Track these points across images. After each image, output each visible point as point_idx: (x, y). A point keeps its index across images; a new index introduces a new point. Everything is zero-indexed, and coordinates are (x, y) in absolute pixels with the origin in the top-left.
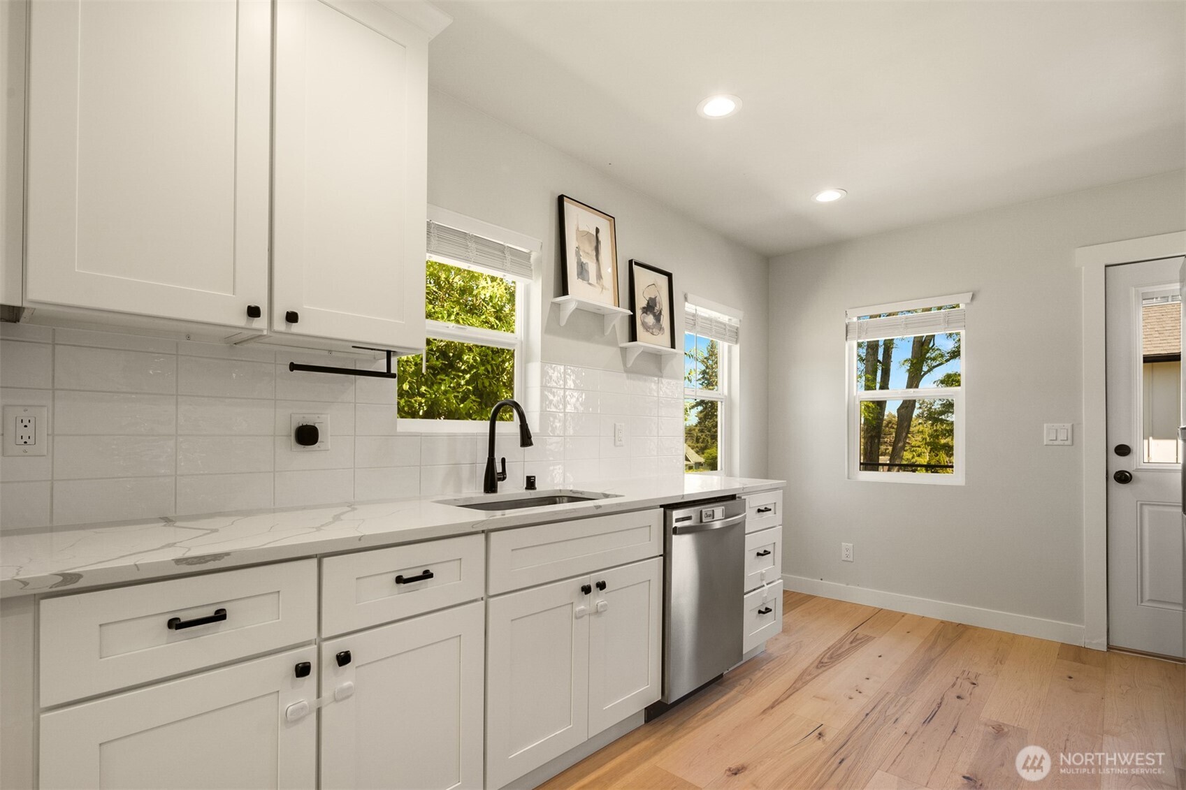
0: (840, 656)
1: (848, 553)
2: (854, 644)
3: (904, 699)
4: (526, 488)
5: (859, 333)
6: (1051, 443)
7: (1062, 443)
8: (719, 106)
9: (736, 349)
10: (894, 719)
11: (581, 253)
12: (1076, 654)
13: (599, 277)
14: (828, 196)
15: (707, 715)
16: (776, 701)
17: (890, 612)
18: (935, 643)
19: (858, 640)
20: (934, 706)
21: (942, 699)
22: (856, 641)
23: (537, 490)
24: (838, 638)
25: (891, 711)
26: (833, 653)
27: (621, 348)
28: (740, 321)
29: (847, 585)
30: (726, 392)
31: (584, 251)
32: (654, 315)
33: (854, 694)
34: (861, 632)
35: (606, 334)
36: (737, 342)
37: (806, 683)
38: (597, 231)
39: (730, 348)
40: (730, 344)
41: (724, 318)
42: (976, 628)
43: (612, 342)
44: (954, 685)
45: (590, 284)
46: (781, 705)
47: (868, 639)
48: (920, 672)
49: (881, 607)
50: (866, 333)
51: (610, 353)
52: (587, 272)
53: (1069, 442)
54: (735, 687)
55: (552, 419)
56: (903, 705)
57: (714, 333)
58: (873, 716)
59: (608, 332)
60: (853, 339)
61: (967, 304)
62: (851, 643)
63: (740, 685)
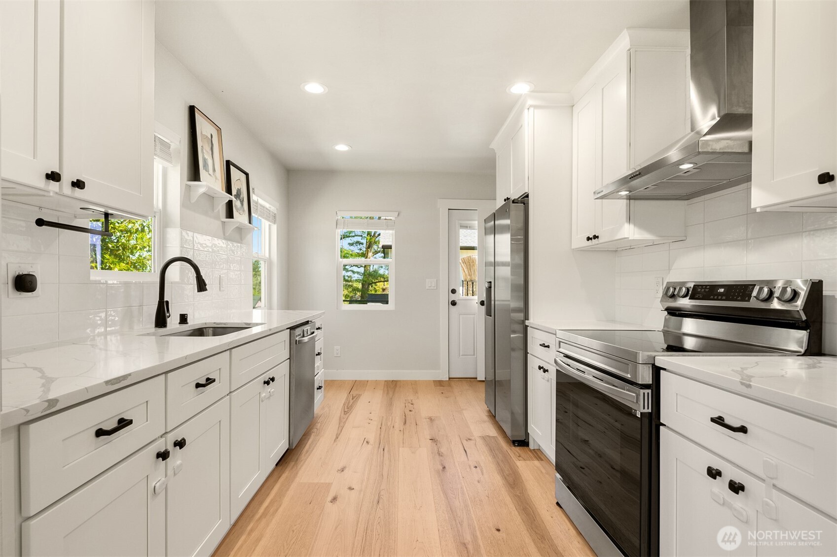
0: (352, 406)
1: (338, 352)
2: (354, 400)
3: (391, 417)
4: (180, 323)
5: (344, 225)
6: (429, 288)
7: (433, 288)
8: (314, 88)
9: (274, 227)
10: (392, 426)
11: (204, 151)
12: (439, 383)
13: (214, 170)
14: (342, 148)
15: (307, 451)
16: (337, 434)
17: (360, 381)
18: (388, 390)
19: (355, 397)
20: (404, 417)
21: (405, 413)
22: (356, 398)
23: (189, 324)
24: (345, 398)
25: (389, 424)
26: (347, 406)
27: (222, 221)
28: (277, 209)
29: (337, 370)
30: (267, 255)
31: (206, 151)
32: (241, 201)
33: (370, 421)
34: (354, 393)
35: (215, 211)
36: (275, 223)
37: (345, 422)
38: (211, 135)
39: (270, 225)
40: (271, 224)
41: (267, 205)
42: (400, 381)
43: (217, 218)
44: (405, 406)
45: (210, 175)
46: (341, 435)
47: (359, 396)
48: (390, 404)
49: (355, 379)
50: (347, 226)
51: (216, 224)
52: (208, 165)
53: (435, 288)
54: (311, 434)
55: (187, 272)
56: (392, 420)
57: (265, 216)
58: (383, 427)
59: (216, 211)
60: (340, 228)
61: (396, 218)
62: (353, 399)
63: (313, 432)
